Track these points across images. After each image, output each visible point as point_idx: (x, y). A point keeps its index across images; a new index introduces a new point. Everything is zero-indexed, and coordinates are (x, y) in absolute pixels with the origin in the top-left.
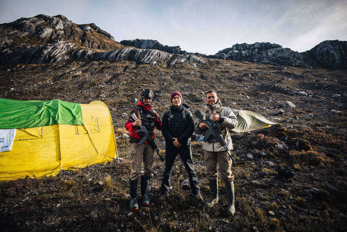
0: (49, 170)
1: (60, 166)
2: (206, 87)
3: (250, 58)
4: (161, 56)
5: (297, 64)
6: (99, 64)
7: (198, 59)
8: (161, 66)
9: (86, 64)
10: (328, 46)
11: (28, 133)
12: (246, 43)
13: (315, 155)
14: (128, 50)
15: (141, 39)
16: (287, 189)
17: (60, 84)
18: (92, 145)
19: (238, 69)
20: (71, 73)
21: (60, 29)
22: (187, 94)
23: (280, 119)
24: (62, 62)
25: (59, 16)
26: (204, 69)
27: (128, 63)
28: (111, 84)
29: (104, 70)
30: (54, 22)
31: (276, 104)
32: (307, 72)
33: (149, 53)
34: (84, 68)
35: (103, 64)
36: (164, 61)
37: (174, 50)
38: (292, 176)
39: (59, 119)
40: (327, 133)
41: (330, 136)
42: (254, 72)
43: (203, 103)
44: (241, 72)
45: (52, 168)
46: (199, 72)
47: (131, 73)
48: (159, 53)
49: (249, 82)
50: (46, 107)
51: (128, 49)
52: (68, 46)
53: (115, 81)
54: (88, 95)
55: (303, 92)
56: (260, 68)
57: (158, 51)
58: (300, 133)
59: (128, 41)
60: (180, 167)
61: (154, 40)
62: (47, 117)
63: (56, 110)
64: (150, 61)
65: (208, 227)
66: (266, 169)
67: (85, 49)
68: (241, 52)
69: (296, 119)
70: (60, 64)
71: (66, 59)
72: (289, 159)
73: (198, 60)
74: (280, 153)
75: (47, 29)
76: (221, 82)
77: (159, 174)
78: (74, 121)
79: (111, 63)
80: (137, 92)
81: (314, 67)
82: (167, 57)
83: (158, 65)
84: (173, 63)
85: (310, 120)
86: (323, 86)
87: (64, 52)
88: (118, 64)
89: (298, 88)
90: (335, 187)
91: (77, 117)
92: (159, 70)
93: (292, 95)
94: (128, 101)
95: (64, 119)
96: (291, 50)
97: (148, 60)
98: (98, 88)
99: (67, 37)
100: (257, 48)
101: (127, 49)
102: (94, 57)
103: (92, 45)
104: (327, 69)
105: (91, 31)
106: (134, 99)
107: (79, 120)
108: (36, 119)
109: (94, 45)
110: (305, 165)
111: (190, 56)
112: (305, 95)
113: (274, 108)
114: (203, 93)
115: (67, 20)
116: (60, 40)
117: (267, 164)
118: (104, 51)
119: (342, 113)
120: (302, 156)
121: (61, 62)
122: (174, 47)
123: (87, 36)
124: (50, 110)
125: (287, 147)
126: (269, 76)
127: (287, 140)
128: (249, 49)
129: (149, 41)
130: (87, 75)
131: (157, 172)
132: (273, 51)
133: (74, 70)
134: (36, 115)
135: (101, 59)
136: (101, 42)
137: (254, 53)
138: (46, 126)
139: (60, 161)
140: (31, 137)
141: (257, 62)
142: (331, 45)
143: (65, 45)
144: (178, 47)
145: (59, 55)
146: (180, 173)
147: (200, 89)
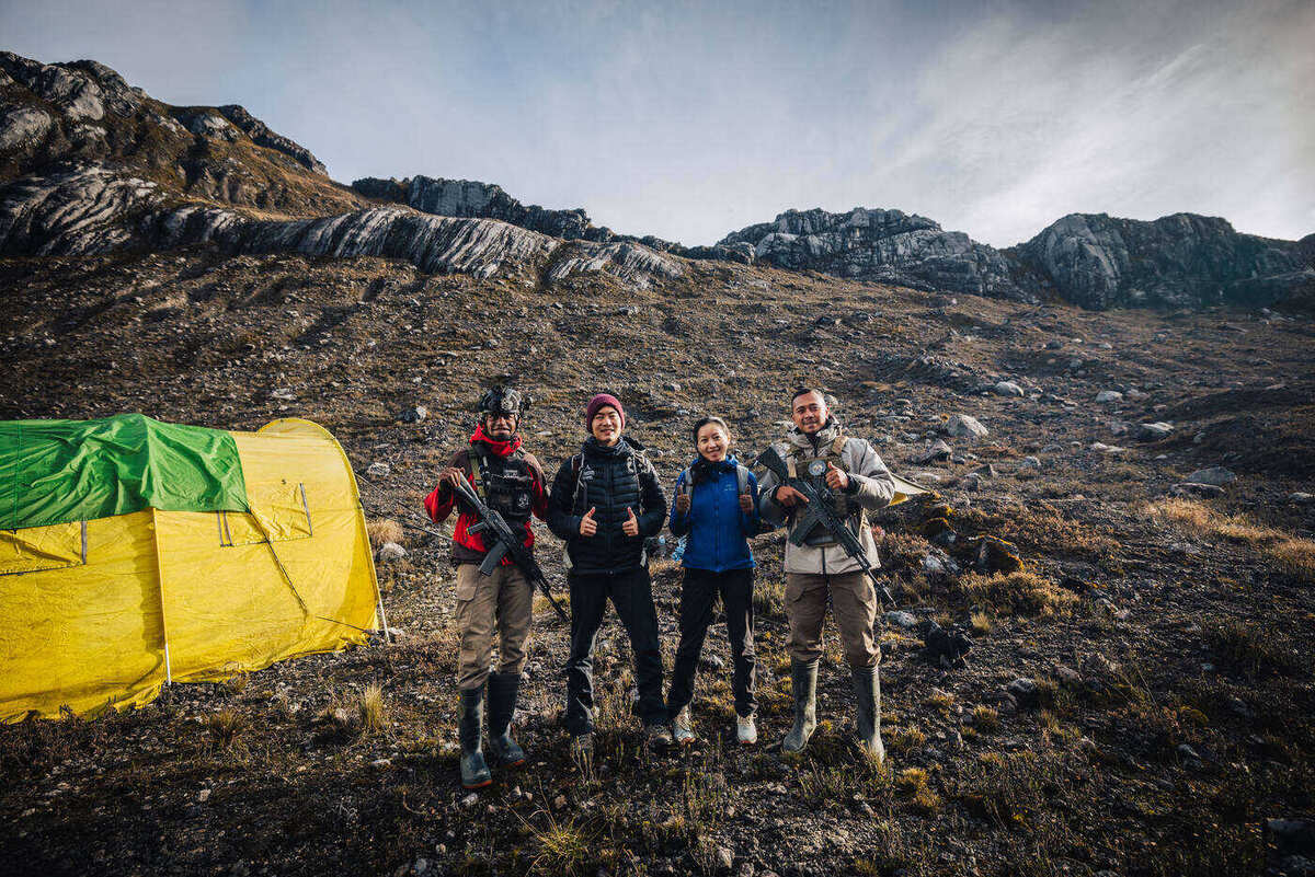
0: (116, 685)
1: (159, 671)
2: (685, 362)
3: (835, 263)
4: (514, 247)
5: (990, 287)
6: (262, 269)
7: (656, 259)
8: (515, 283)
9: (205, 268)
10: (1081, 233)
11: (24, 547)
12: (824, 209)
13: (1029, 586)
14: (387, 219)
15: (435, 178)
16: (949, 688)
17: (86, 343)
18: (285, 583)
19: (797, 299)
20: (139, 299)
21: (87, 120)
22: (618, 390)
23: (938, 478)
24: (96, 254)
25: (86, 67)
26: (677, 296)
27: (382, 268)
28: (317, 349)
29: (284, 292)
30: (62, 88)
31: (926, 424)
32: (1023, 315)
33: (470, 234)
34: (199, 284)
35: (283, 270)
36: (528, 262)
37: (563, 223)
38: (964, 647)
39: (155, 490)
40: (1067, 518)
41: (1074, 528)
42: (851, 313)
43: (676, 421)
44: (808, 311)
45: (127, 677)
46: (658, 307)
47: (396, 306)
48: (507, 232)
49: (836, 346)
50: (96, 447)
51: (383, 216)
52: (125, 192)
53: (333, 336)
54: (219, 391)
55: (1011, 385)
56: (870, 298)
57: (506, 224)
58: (992, 519)
59: (384, 183)
60: (619, 643)
61: (487, 183)
62: (104, 483)
63: (139, 458)
64: (473, 262)
65: (725, 808)
66: (892, 635)
67: (205, 205)
68: (806, 241)
69: (990, 474)
70: (89, 263)
71: (114, 241)
72: (959, 602)
73: (654, 263)
74: (933, 584)
75: (27, 116)
76: (738, 348)
77: (548, 672)
78: (212, 498)
79: (315, 264)
80: (423, 381)
81: (1044, 299)
82: (539, 248)
83: (505, 278)
84: (563, 273)
85: (1030, 477)
86: (1072, 365)
87: (108, 212)
88: (345, 272)
89: (997, 371)
90: (1075, 669)
91: (224, 480)
92: (508, 298)
93: (978, 393)
94: (387, 414)
95: (173, 490)
96: (971, 238)
97: (465, 259)
98: (261, 363)
99: (119, 154)
100: (861, 228)
101: (381, 214)
102: (243, 240)
103: (233, 190)
104: (1083, 308)
105: (227, 135)
106: (415, 408)
107: (231, 493)
108: (59, 491)
109: (239, 193)
110: (1002, 616)
111: (624, 250)
112: (1019, 393)
113: (922, 439)
114: (677, 387)
115: (122, 84)
116: (88, 164)
117: (896, 622)
118: (283, 218)
119: (1122, 453)
120: (994, 589)
121: (90, 253)
122: (564, 212)
123: (209, 153)
124: (111, 454)
125: (955, 566)
126: (900, 328)
127: (955, 543)
128: (833, 229)
129: (466, 186)
130: (212, 313)
131: (539, 666)
132: (914, 242)
133: (154, 290)
134: (60, 475)
135: (274, 248)
136: (270, 181)
137: (850, 246)
138: (100, 517)
139: (161, 652)
140: (36, 563)
141: (860, 274)
142: (1087, 230)
143: (114, 184)
144: (581, 212)
145: (83, 223)
146: (622, 665)
147: (663, 370)
